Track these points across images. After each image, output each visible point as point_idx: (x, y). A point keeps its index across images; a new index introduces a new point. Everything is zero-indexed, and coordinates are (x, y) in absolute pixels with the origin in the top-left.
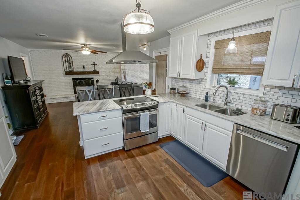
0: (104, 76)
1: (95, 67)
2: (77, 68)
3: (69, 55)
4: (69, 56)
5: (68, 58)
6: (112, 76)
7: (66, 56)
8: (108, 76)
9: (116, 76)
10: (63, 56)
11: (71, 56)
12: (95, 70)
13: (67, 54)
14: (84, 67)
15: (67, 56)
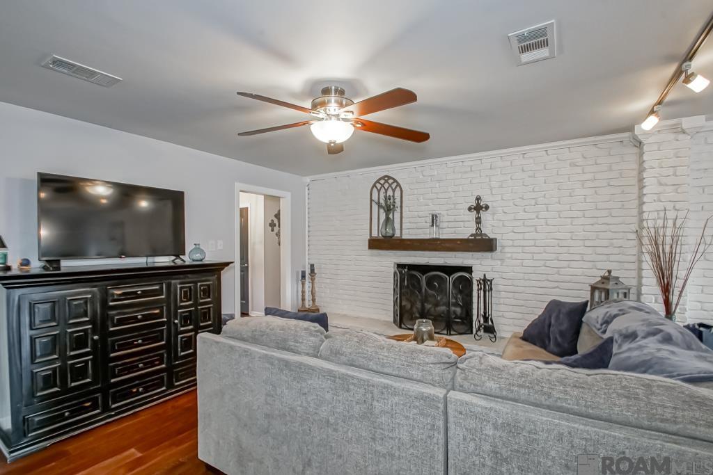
0: (526, 263)
1: (478, 220)
2: (415, 225)
3: (395, 181)
4: (394, 186)
5: (390, 189)
6: (574, 264)
7: (382, 185)
8: (548, 263)
9: (599, 265)
10: (374, 185)
11: (398, 185)
12: (481, 234)
13: (387, 178)
14: (434, 219)
15: (386, 186)
